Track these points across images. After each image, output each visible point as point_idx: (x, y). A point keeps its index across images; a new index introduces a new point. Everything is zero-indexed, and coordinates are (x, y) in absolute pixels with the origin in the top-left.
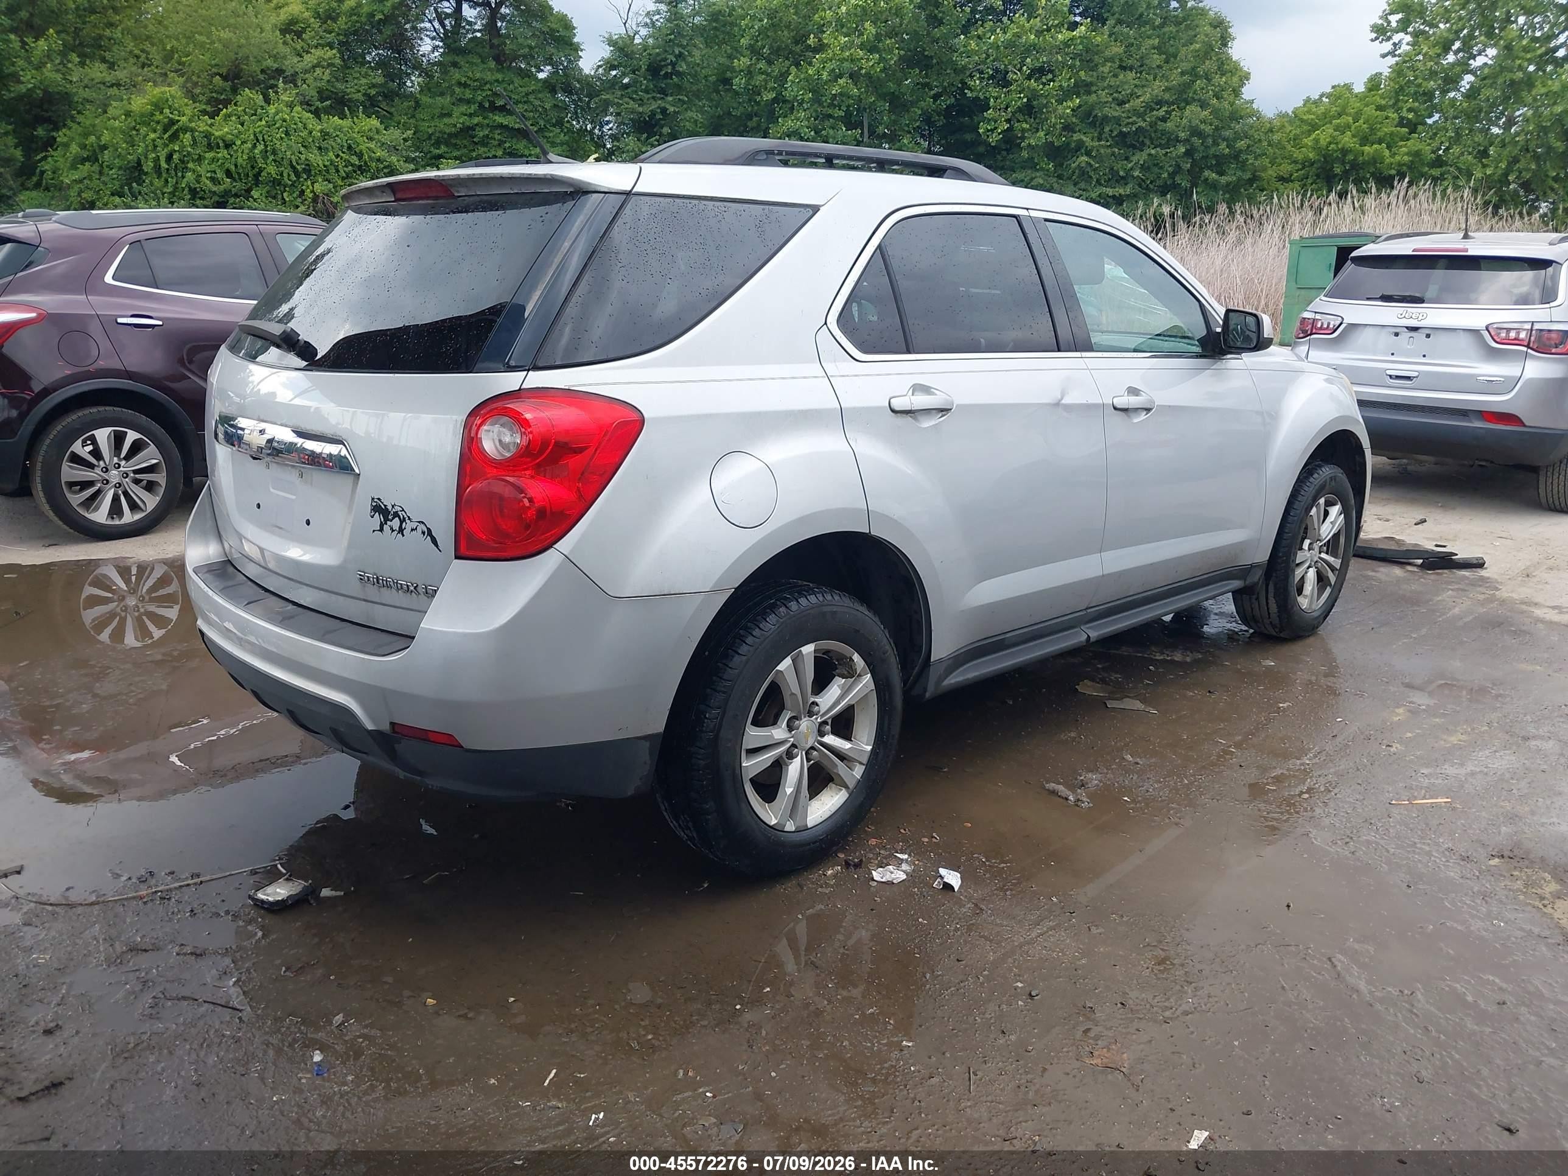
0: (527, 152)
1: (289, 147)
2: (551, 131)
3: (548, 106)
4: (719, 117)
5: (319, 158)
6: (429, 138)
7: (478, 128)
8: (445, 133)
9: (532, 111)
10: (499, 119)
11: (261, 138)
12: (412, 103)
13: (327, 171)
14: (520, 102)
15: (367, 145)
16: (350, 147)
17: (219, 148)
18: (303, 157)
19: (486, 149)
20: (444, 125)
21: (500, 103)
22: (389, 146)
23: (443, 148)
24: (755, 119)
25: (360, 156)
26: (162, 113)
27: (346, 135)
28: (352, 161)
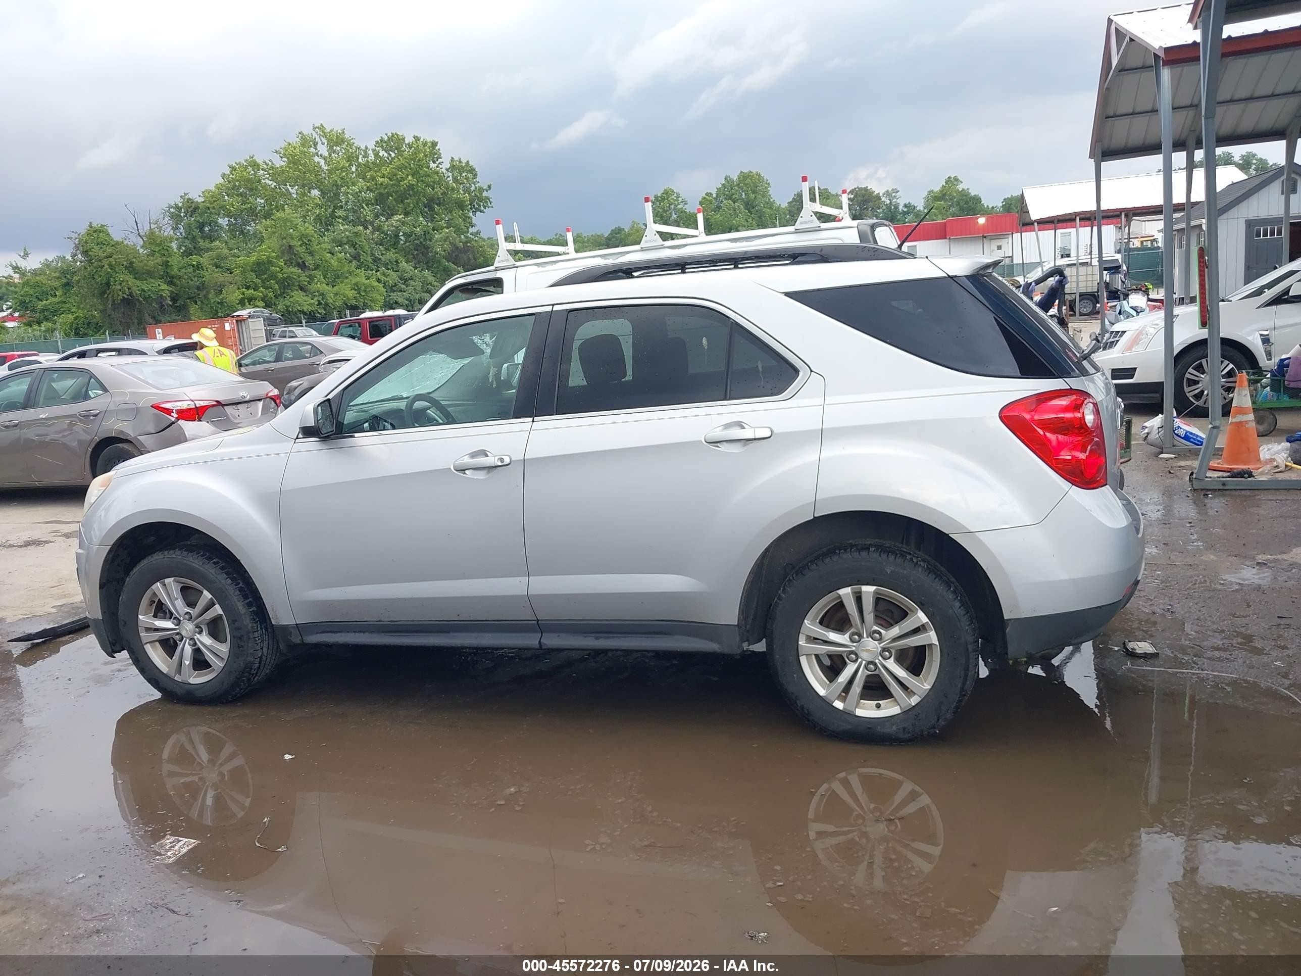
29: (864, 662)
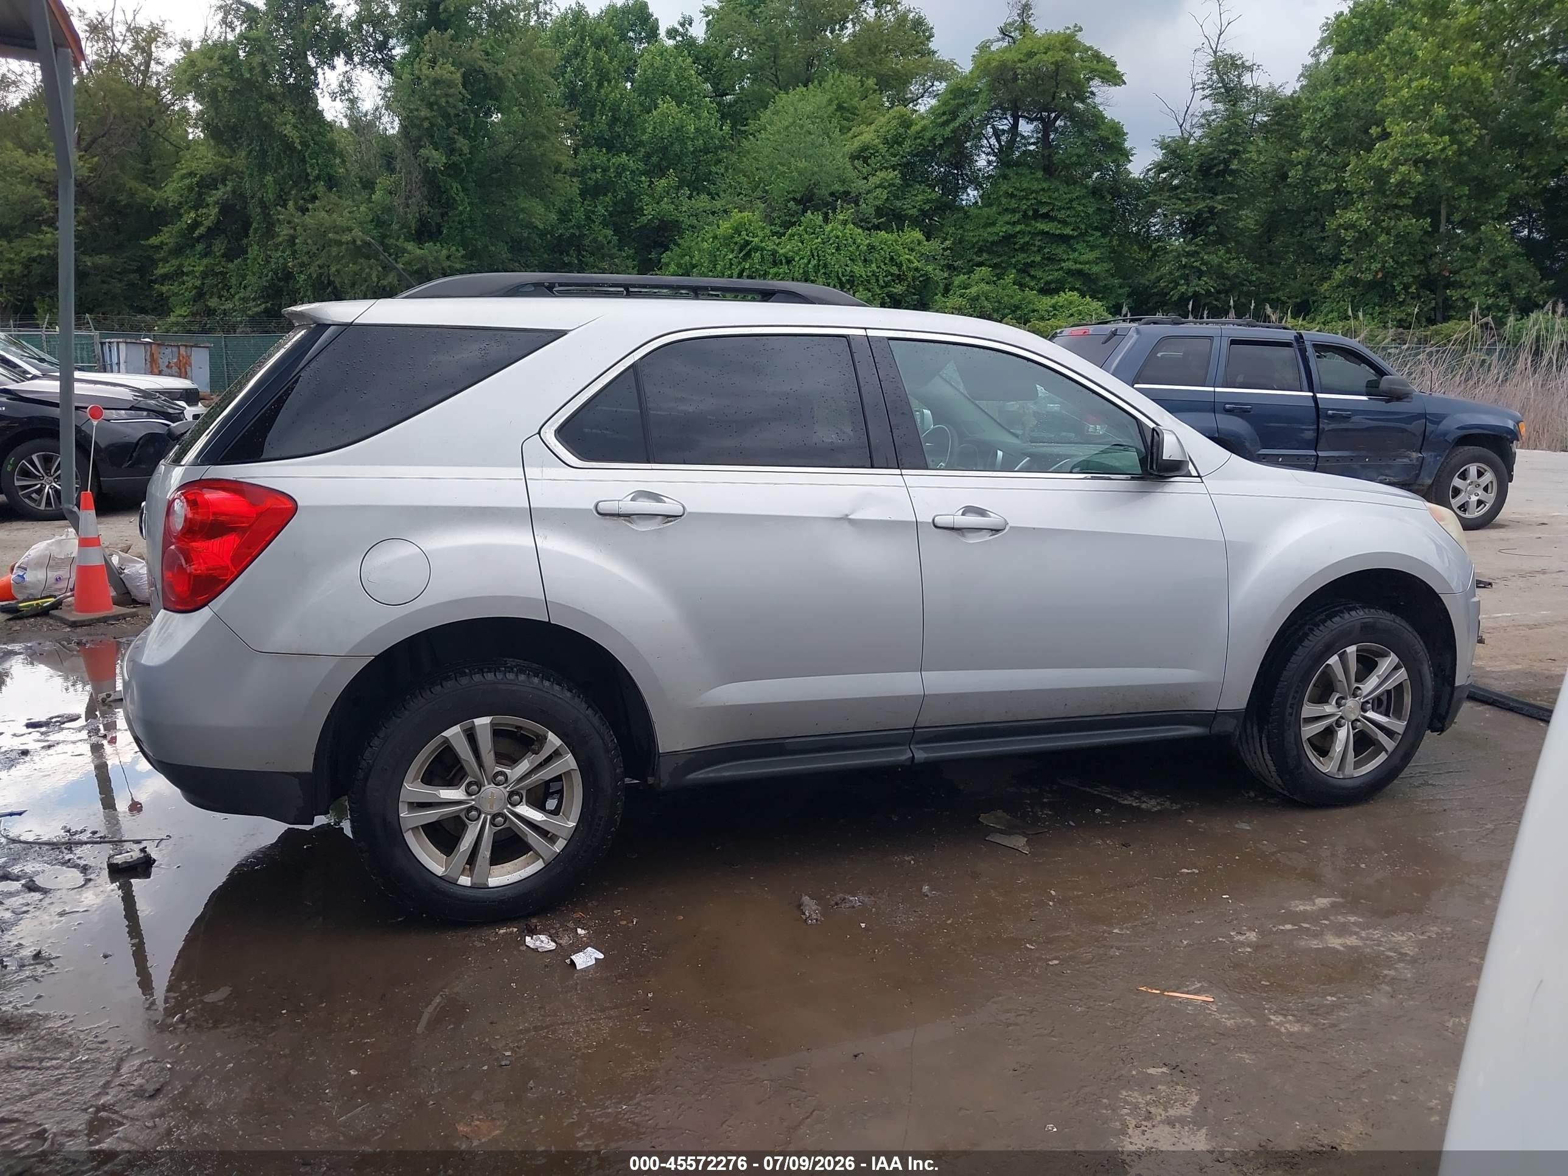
0: (1065, 257)
1: (838, 261)
2: (1093, 235)
3: (1090, 210)
4: (1274, 212)
5: (862, 269)
6: (973, 247)
7: (1019, 236)
8: (988, 241)
9: (1074, 216)
10: (1041, 226)
11: (816, 254)
12: (961, 215)
13: (868, 282)
14: (1064, 208)
15: (907, 256)
16: (892, 259)
17: (782, 264)
18: (848, 269)
19: (1025, 255)
20: (989, 234)
21: (1044, 210)
22: (928, 256)
23: (985, 256)
24: (1313, 213)
25: (900, 266)
26: (740, 235)
27: (889, 248)
28: (892, 271)
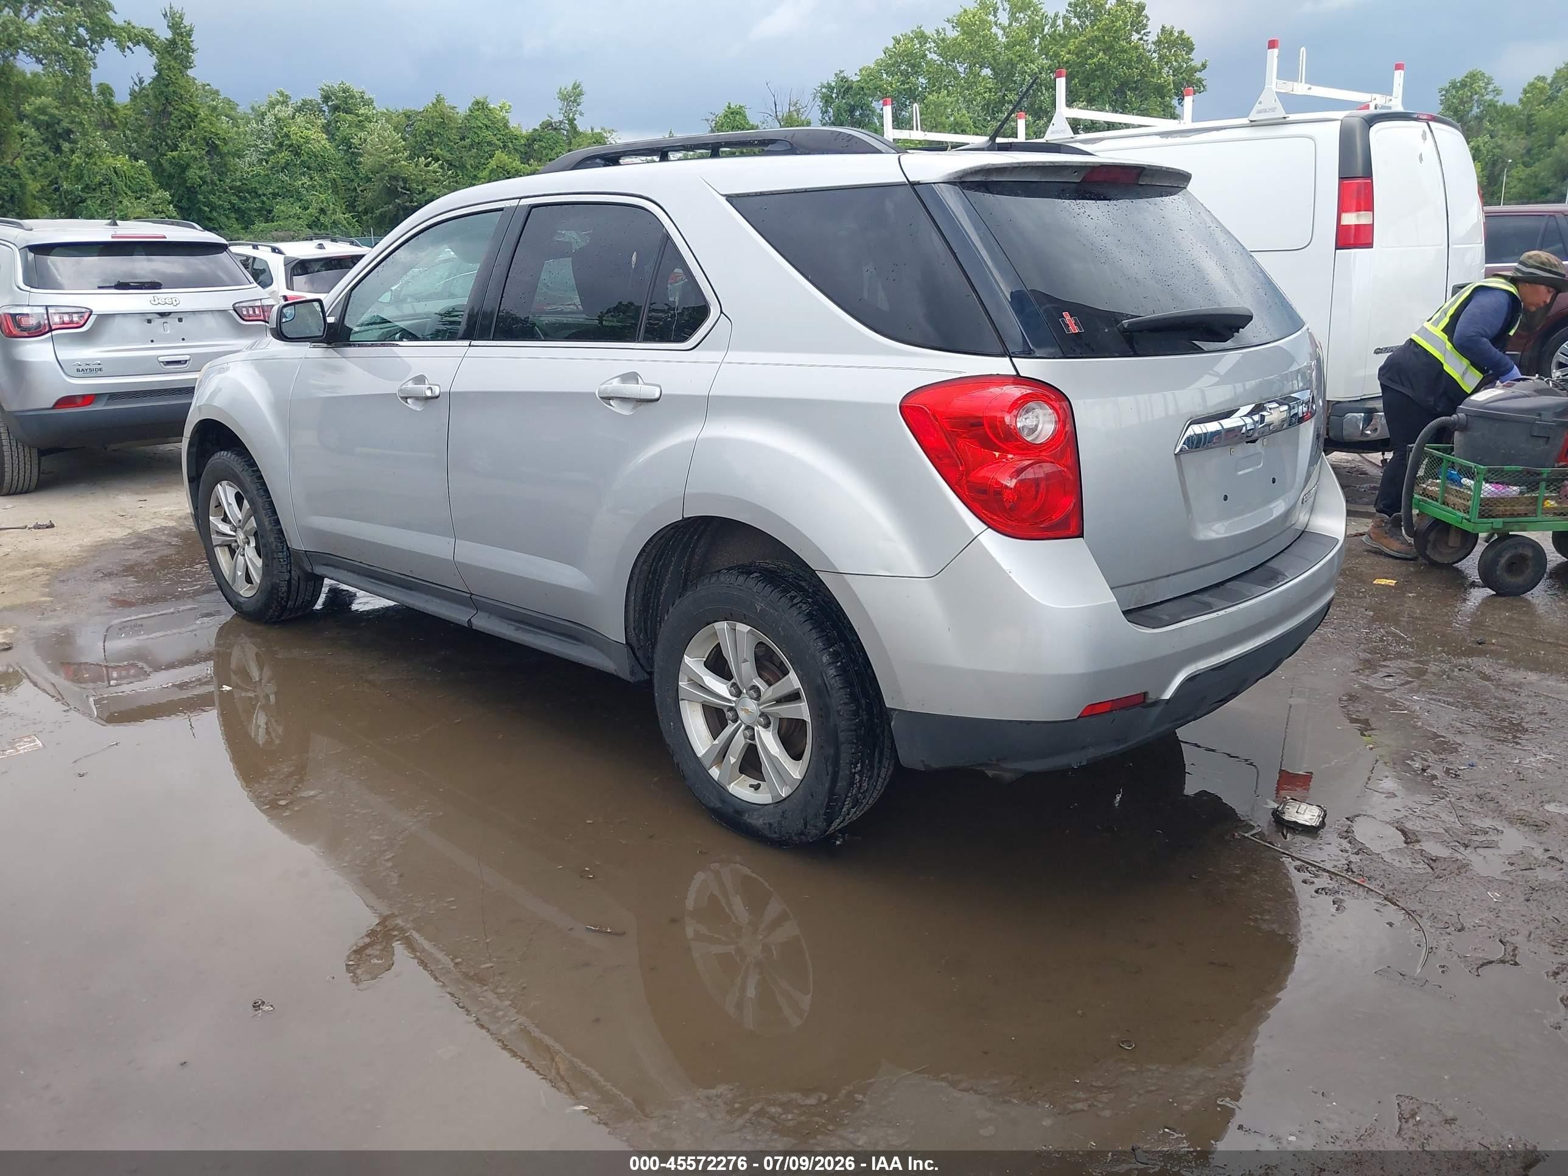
29: (743, 726)
